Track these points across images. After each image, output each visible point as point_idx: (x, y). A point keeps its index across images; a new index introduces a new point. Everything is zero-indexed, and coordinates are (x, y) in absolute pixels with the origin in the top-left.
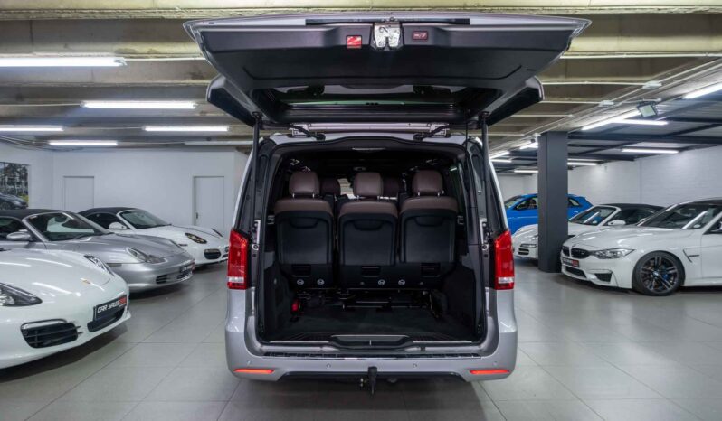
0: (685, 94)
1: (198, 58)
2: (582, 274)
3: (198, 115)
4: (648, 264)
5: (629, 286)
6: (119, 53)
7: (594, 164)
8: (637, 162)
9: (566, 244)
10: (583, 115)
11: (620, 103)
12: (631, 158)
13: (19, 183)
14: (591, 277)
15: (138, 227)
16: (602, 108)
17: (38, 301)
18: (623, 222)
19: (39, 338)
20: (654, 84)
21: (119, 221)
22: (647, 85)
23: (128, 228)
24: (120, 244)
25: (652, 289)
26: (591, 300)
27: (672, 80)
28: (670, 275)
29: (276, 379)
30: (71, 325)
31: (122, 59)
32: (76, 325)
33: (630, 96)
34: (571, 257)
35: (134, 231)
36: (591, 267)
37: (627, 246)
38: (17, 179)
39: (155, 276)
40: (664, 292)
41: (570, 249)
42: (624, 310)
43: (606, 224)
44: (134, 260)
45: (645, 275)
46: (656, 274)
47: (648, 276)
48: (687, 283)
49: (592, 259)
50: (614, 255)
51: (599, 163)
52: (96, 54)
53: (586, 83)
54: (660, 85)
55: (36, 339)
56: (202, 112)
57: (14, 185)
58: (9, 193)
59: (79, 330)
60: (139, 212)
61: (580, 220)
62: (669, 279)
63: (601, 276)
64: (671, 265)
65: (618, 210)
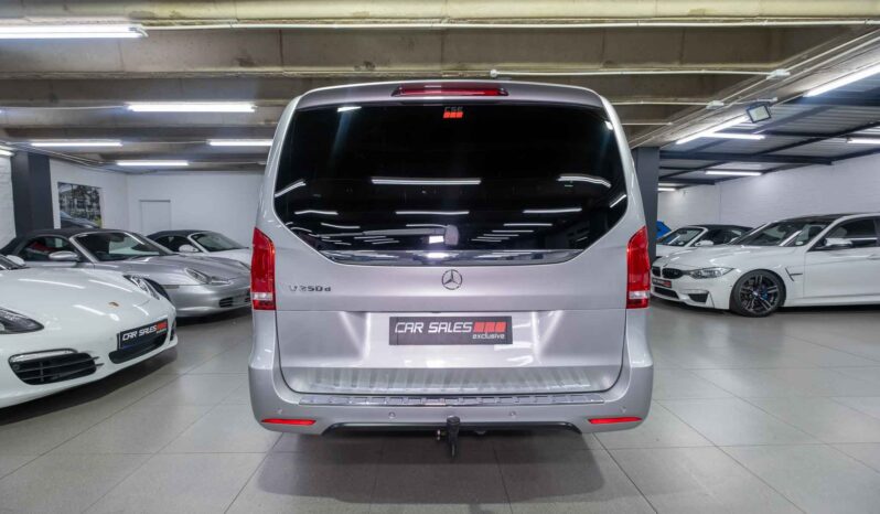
0: (807, 91)
1: (234, 26)
2: (674, 294)
3: (262, 123)
4: (747, 284)
5: (726, 306)
6: (136, 18)
7: (672, 190)
8: (717, 186)
9: (656, 264)
10: (682, 123)
11: (731, 104)
12: (711, 181)
13: (90, 207)
14: (684, 298)
15: (211, 250)
16: (710, 111)
17: (40, 327)
18: (710, 243)
19: (46, 371)
20: (781, 72)
21: (190, 243)
22: (772, 75)
23: (200, 251)
24: (182, 265)
25: (751, 310)
26: (683, 322)
27: (802, 68)
28: (770, 295)
29: (320, 432)
30: (85, 356)
31: (139, 26)
32: (93, 355)
33: (743, 95)
34: (662, 278)
35: (206, 254)
36: (684, 288)
37: (723, 265)
38: (88, 202)
39: (217, 299)
40: (764, 312)
41: (662, 268)
42: (719, 332)
43: (693, 245)
44: (193, 281)
45: (744, 295)
46: (756, 294)
47: (746, 296)
48: (787, 303)
49: (686, 279)
50: (711, 273)
51: (678, 188)
52: (106, 19)
53: (703, 72)
54: (788, 74)
55: (42, 373)
56: (267, 121)
57: (84, 207)
58: (79, 216)
59: (97, 362)
60: (214, 235)
61: (664, 241)
62: (768, 299)
63: (694, 297)
64: (772, 284)
65: (706, 230)
